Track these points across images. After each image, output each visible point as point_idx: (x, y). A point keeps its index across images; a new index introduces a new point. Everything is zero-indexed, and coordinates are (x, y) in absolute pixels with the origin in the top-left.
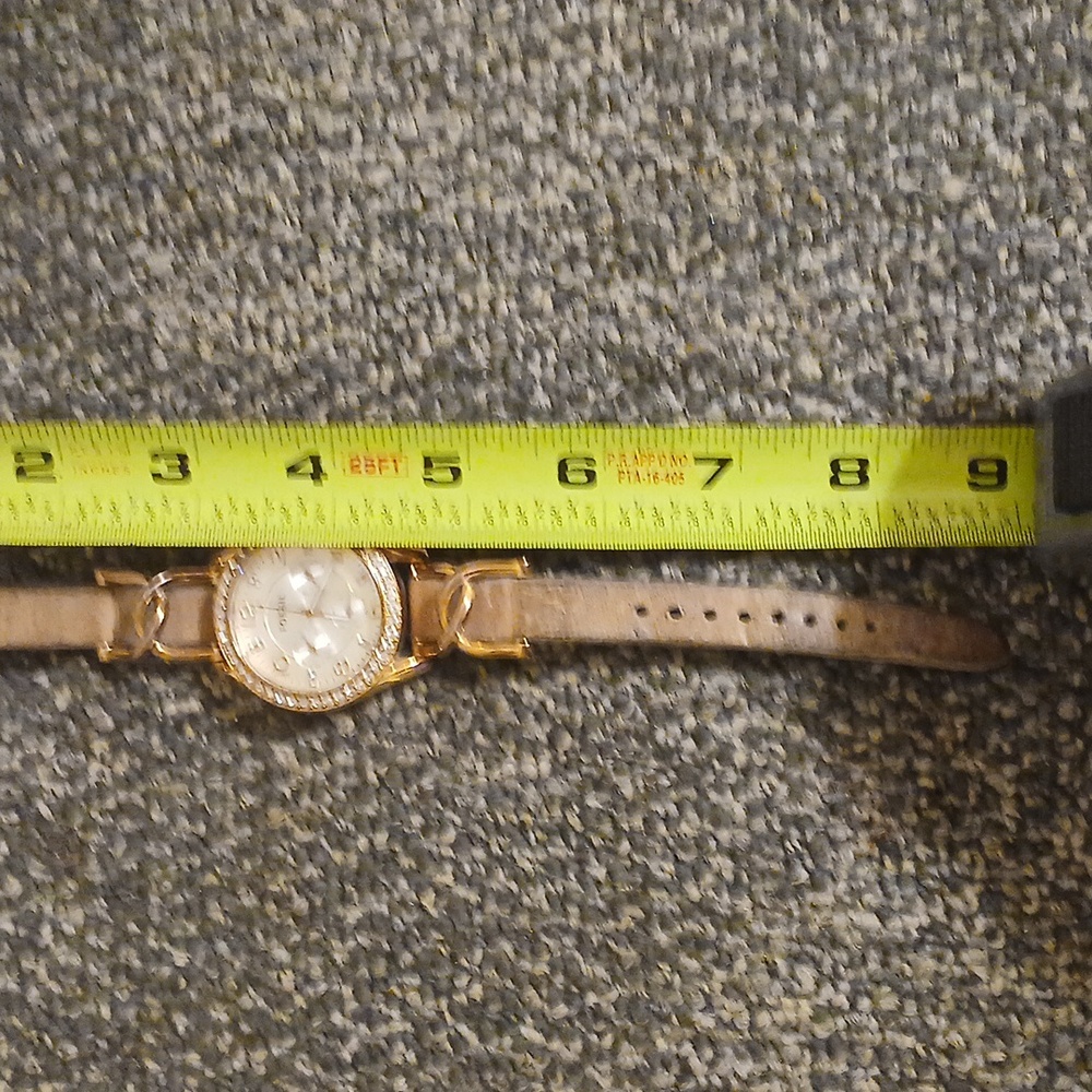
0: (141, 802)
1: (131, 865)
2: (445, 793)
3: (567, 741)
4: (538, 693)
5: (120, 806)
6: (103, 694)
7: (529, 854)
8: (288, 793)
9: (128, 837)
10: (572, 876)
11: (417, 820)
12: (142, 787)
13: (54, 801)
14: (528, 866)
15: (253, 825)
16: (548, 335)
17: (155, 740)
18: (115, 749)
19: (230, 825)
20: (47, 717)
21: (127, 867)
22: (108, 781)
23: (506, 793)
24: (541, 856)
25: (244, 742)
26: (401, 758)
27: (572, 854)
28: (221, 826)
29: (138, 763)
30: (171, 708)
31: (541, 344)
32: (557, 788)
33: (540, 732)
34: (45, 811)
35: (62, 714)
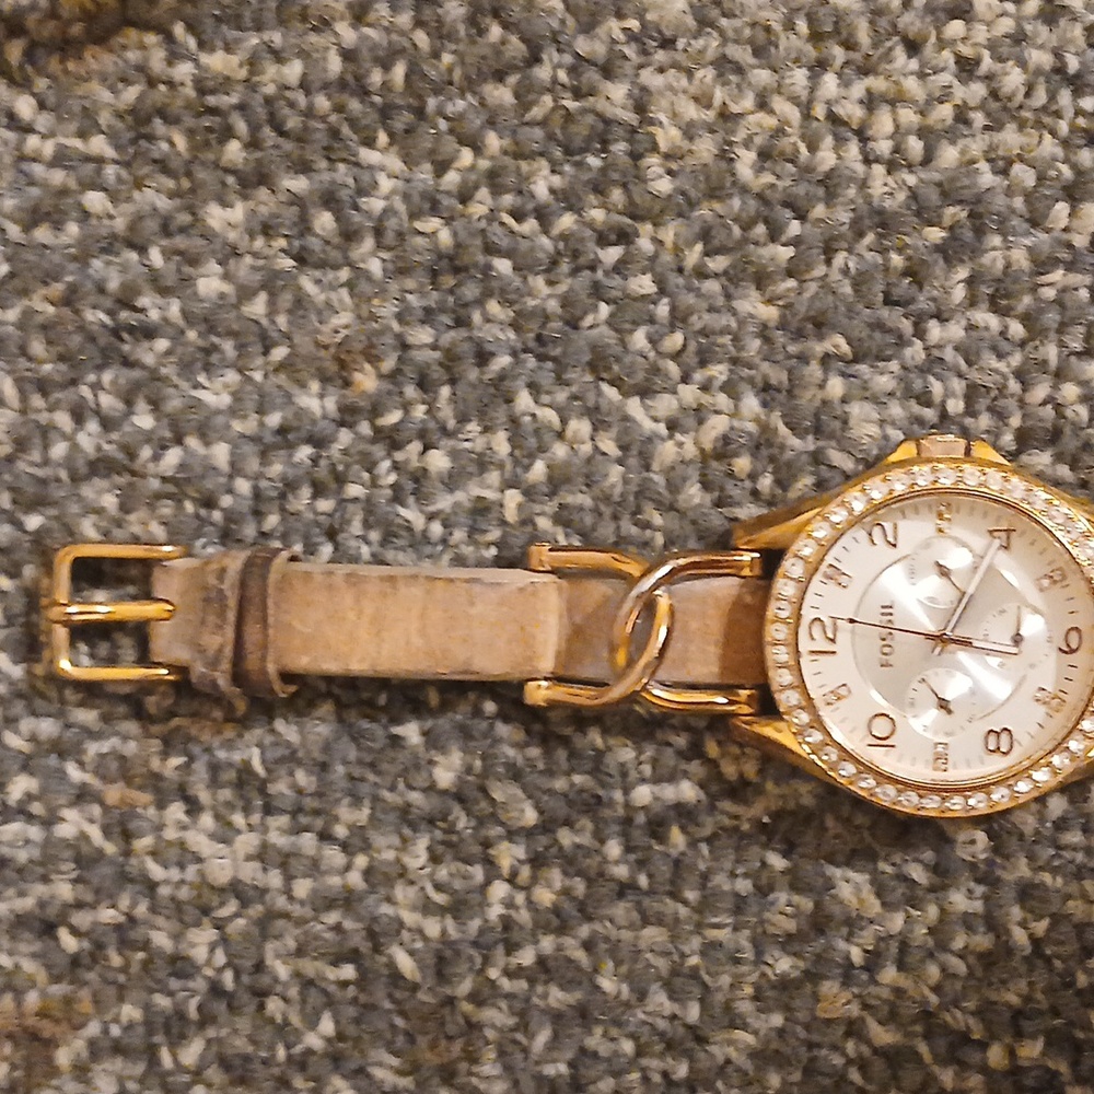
0: (580, 955)
1: (558, 1069)
5: (541, 961)
6: (520, 761)
8: (856, 955)
9: (557, 1017)
12: (584, 931)
13: (419, 945)
15: (787, 1009)
17: (614, 849)
18: (537, 861)
19: (745, 1007)
20: (415, 797)
21: (550, 1070)
22: (524, 916)
25: (777, 862)
28: (728, 1007)
29: (580, 887)
30: (643, 794)
34: (405, 963)
35: (445, 792)
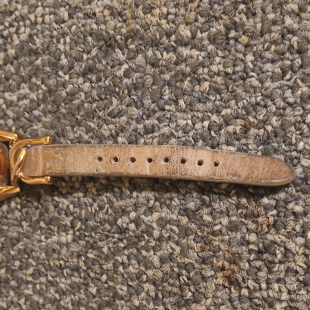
2: (28, 250)
3: (79, 225)
4: (66, 202)
7: (63, 280)
10: (82, 291)
11: (17, 263)
14: (62, 286)
16: (66, 29)
23: (54, 250)
24: (69, 282)
26: (10, 234)
27: (82, 280)
31: (64, 35)
32: (75, 248)
33: (67, 221)
